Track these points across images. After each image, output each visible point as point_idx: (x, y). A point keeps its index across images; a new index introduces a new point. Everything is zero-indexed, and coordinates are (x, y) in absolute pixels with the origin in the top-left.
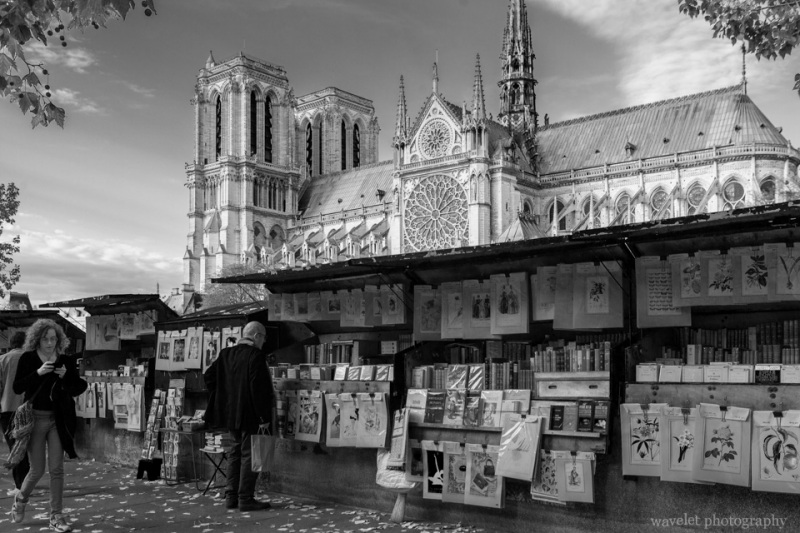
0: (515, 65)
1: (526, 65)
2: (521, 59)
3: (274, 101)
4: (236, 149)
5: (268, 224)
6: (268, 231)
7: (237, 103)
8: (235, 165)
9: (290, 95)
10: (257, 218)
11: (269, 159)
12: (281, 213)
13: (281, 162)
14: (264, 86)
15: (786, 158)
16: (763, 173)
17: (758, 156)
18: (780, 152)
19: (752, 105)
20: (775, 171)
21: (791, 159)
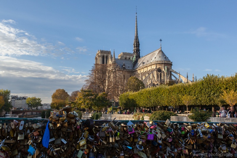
0: (135, 46)
1: (137, 47)
2: (136, 45)
3: (104, 57)
14: (105, 55)
15: (162, 64)
16: (158, 67)
17: (156, 64)
18: (161, 62)
19: (161, 52)
20: (160, 67)
21: (164, 63)
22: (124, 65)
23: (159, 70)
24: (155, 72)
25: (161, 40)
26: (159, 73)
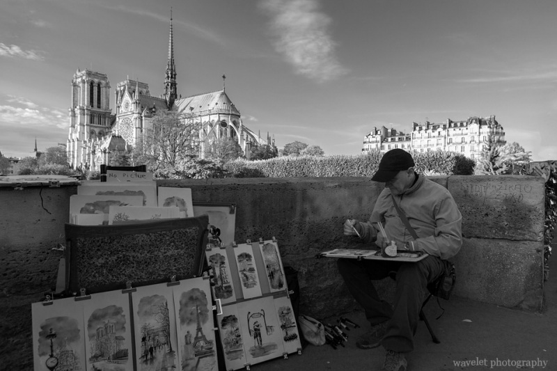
0: (168, 77)
1: (172, 77)
2: (170, 75)
3: (101, 86)
4: (84, 104)
5: (97, 131)
6: (97, 133)
7: (84, 87)
8: (83, 109)
9: (107, 84)
10: (92, 128)
11: (99, 107)
12: (104, 126)
13: (104, 107)
14: (96, 80)
15: (229, 114)
16: (222, 119)
17: (219, 114)
18: (227, 112)
19: (224, 96)
20: (226, 119)
21: (232, 114)
22: (154, 108)
23: (224, 124)
24: (218, 126)
25: (224, 77)
26: (224, 128)
